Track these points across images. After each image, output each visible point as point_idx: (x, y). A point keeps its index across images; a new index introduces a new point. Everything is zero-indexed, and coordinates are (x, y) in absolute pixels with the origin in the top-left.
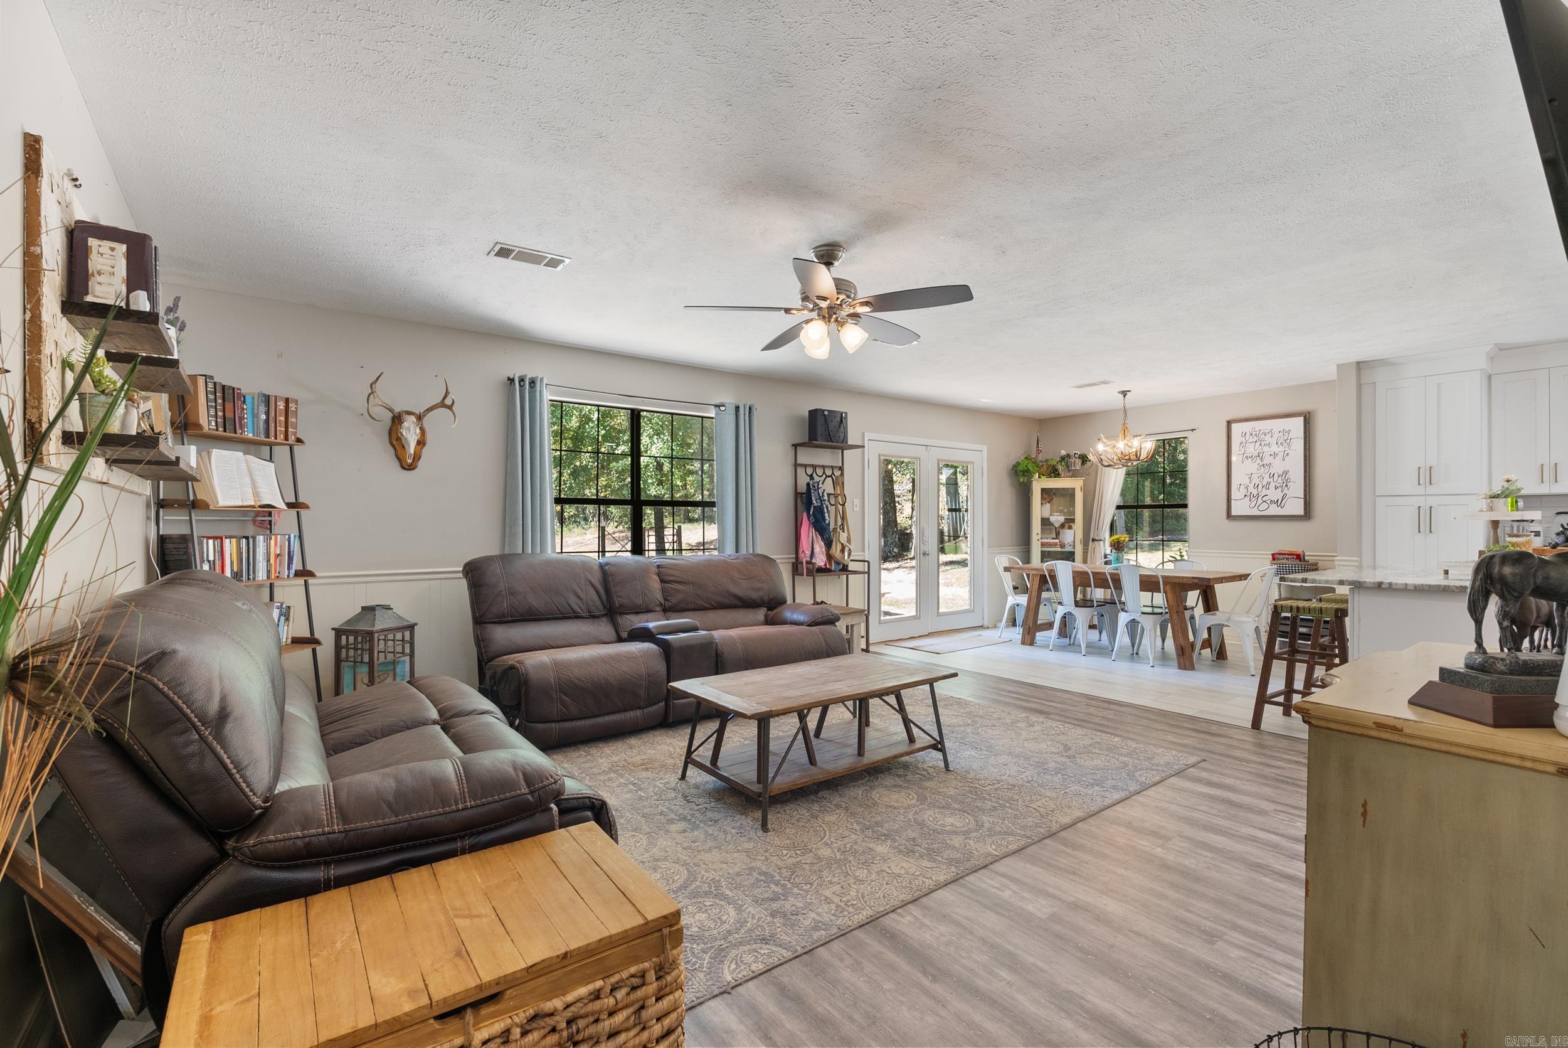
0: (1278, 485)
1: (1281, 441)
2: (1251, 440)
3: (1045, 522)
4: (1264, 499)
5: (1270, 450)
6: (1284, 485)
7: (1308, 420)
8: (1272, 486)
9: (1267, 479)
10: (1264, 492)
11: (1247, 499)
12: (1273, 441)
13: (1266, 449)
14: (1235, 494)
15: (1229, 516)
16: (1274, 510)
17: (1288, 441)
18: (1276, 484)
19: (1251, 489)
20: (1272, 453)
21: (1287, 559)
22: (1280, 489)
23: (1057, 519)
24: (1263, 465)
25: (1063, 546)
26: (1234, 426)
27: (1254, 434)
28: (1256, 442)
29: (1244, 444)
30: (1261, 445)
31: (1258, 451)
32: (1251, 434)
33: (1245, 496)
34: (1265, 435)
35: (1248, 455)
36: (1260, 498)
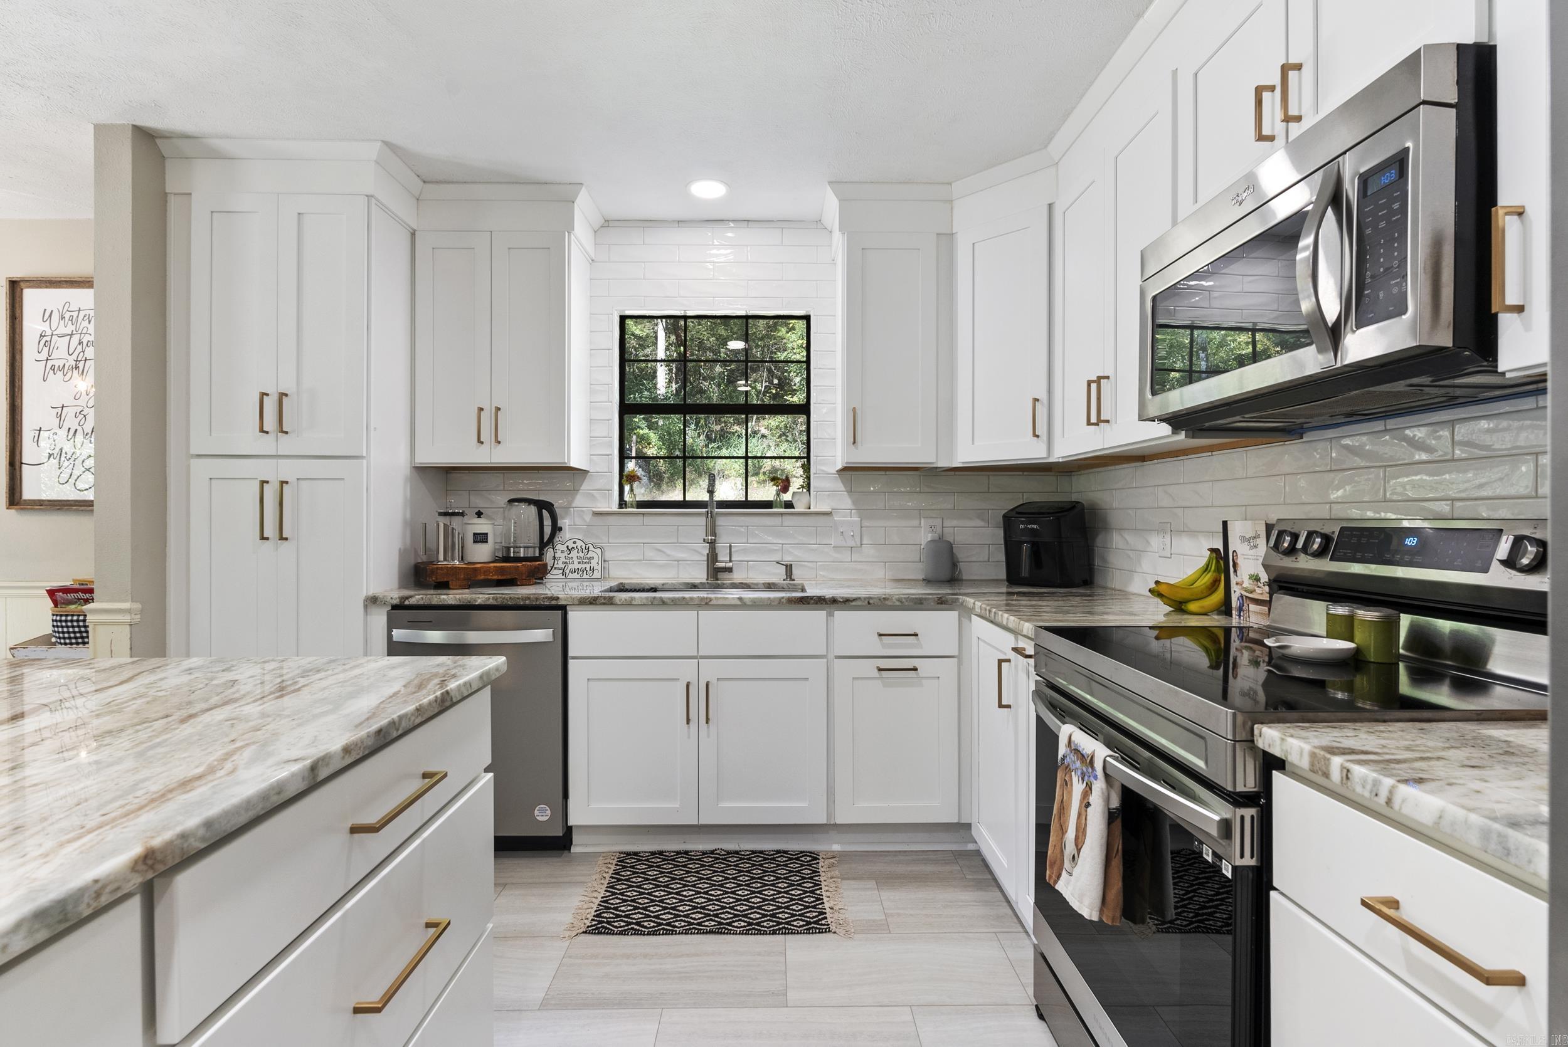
2: (62, 330)
4: (87, 464)
11: (54, 461)
14: (29, 453)
15: (16, 502)
19: (61, 441)
26: (25, 294)
27: (67, 316)
28: (71, 335)
29: (48, 338)
30: (80, 343)
31: (74, 357)
32: (62, 318)
33: (50, 455)
34: (89, 322)
35: (57, 363)
36: (79, 462)
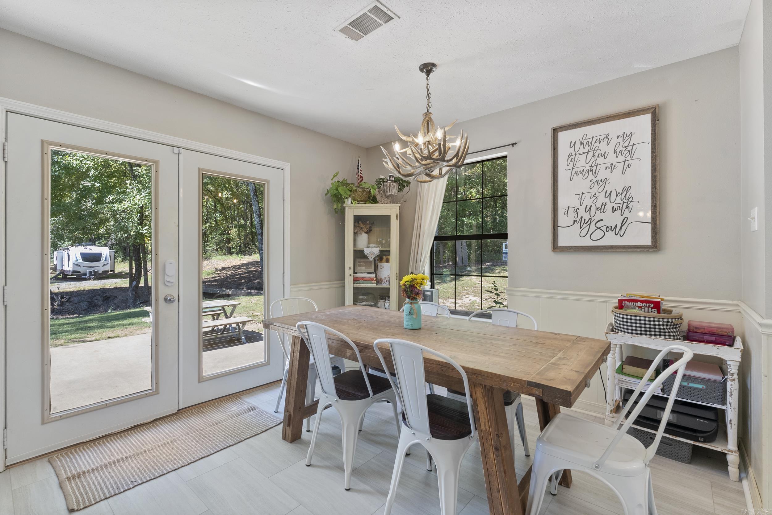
0: (616, 206)
1: (621, 148)
2: (582, 150)
3: (359, 255)
4: (598, 225)
5: (606, 161)
6: (625, 205)
7: (656, 116)
8: (609, 207)
9: (602, 199)
10: (599, 216)
11: (577, 225)
12: (610, 149)
13: (600, 160)
14: (562, 220)
15: (556, 247)
16: (611, 239)
17: (630, 148)
18: (614, 205)
19: (582, 213)
20: (609, 165)
22: (619, 211)
23: (372, 251)
24: (597, 182)
25: (379, 281)
26: (561, 135)
27: (585, 142)
28: (588, 152)
29: (573, 157)
30: (594, 156)
31: (590, 164)
32: (582, 143)
33: (574, 221)
34: (600, 143)
35: (578, 170)
36: (593, 224)
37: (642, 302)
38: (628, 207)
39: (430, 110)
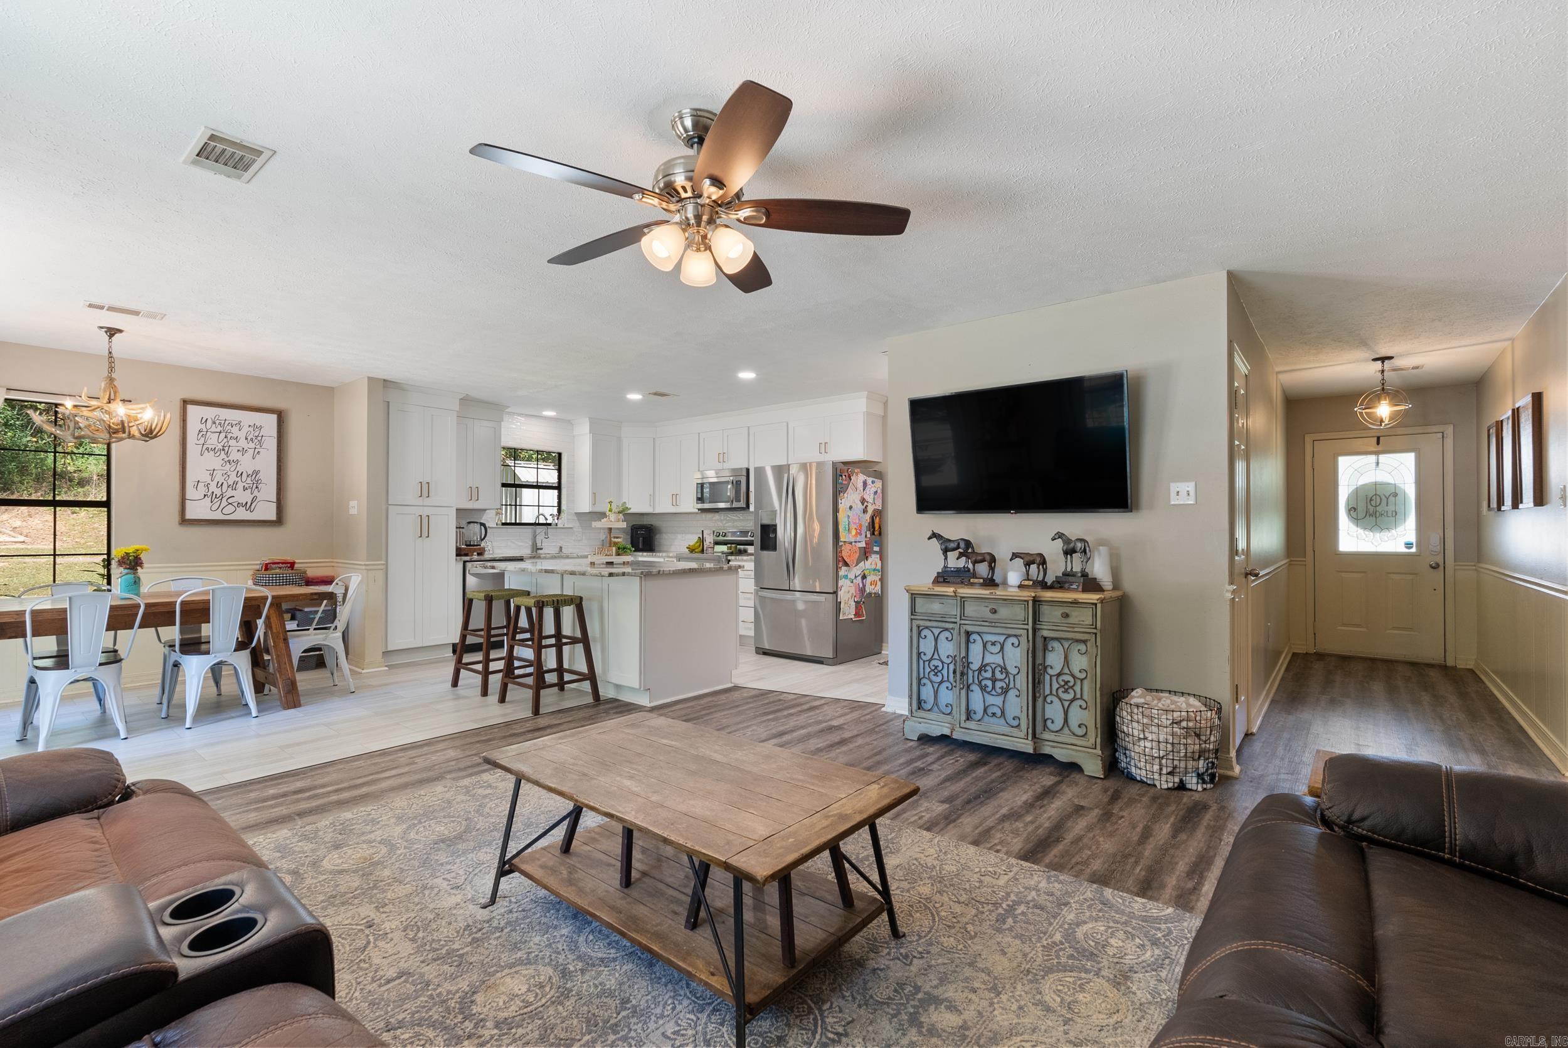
0: (246, 486)
1: (251, 436)
2: (214, 429)
4: (230, 501)
5: (238, 444)
6: (255, 485)
7: (281, 418)
8: (240, 485)
9: (233, 478)
10: (230, 493)
11: (208, 500)
12: (242, 435)
13: (232, 443)
14: (190, 493)
15: (184, 521)
16: (242, 514)
17: (259, 438)
18: (244, 484)
19: (213, 487)
20: (241, 449)
21: (280, 568)
22: (250, 490)
24: (229, 461)
26: (191, 408)
27: (217, 422)
28: (220, 432)
29: (205, 433)
30: (226, 437)
31: (222, 444)
32: (214, 422)
33: (205, 495)
34: (232, 427)
35: (210, 446)
36: (224, 499)
37: (283, 563)
38: (257, 487)
39: (113, 375)
